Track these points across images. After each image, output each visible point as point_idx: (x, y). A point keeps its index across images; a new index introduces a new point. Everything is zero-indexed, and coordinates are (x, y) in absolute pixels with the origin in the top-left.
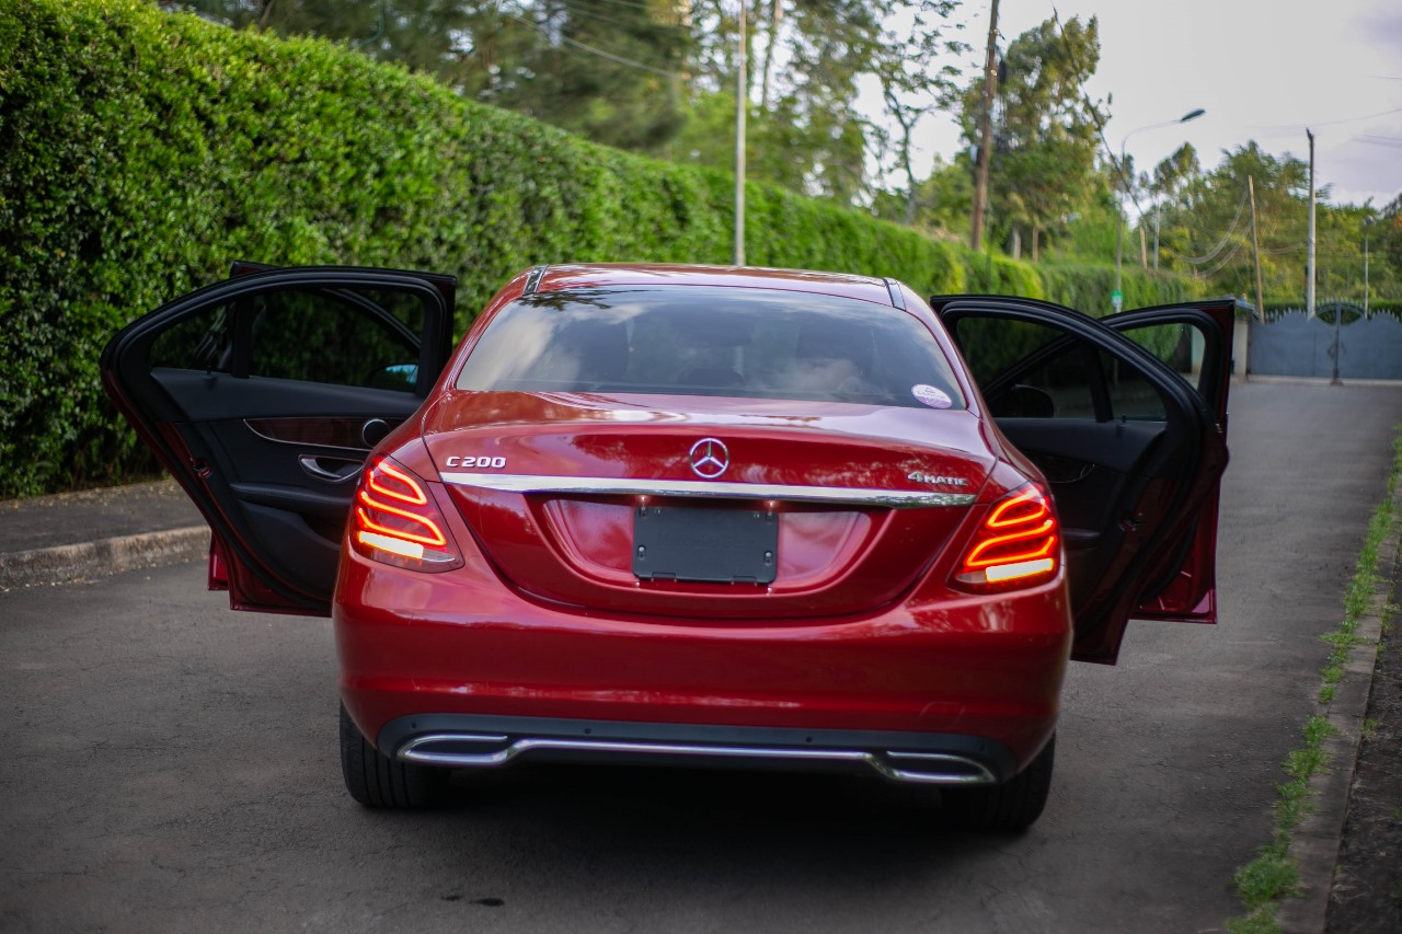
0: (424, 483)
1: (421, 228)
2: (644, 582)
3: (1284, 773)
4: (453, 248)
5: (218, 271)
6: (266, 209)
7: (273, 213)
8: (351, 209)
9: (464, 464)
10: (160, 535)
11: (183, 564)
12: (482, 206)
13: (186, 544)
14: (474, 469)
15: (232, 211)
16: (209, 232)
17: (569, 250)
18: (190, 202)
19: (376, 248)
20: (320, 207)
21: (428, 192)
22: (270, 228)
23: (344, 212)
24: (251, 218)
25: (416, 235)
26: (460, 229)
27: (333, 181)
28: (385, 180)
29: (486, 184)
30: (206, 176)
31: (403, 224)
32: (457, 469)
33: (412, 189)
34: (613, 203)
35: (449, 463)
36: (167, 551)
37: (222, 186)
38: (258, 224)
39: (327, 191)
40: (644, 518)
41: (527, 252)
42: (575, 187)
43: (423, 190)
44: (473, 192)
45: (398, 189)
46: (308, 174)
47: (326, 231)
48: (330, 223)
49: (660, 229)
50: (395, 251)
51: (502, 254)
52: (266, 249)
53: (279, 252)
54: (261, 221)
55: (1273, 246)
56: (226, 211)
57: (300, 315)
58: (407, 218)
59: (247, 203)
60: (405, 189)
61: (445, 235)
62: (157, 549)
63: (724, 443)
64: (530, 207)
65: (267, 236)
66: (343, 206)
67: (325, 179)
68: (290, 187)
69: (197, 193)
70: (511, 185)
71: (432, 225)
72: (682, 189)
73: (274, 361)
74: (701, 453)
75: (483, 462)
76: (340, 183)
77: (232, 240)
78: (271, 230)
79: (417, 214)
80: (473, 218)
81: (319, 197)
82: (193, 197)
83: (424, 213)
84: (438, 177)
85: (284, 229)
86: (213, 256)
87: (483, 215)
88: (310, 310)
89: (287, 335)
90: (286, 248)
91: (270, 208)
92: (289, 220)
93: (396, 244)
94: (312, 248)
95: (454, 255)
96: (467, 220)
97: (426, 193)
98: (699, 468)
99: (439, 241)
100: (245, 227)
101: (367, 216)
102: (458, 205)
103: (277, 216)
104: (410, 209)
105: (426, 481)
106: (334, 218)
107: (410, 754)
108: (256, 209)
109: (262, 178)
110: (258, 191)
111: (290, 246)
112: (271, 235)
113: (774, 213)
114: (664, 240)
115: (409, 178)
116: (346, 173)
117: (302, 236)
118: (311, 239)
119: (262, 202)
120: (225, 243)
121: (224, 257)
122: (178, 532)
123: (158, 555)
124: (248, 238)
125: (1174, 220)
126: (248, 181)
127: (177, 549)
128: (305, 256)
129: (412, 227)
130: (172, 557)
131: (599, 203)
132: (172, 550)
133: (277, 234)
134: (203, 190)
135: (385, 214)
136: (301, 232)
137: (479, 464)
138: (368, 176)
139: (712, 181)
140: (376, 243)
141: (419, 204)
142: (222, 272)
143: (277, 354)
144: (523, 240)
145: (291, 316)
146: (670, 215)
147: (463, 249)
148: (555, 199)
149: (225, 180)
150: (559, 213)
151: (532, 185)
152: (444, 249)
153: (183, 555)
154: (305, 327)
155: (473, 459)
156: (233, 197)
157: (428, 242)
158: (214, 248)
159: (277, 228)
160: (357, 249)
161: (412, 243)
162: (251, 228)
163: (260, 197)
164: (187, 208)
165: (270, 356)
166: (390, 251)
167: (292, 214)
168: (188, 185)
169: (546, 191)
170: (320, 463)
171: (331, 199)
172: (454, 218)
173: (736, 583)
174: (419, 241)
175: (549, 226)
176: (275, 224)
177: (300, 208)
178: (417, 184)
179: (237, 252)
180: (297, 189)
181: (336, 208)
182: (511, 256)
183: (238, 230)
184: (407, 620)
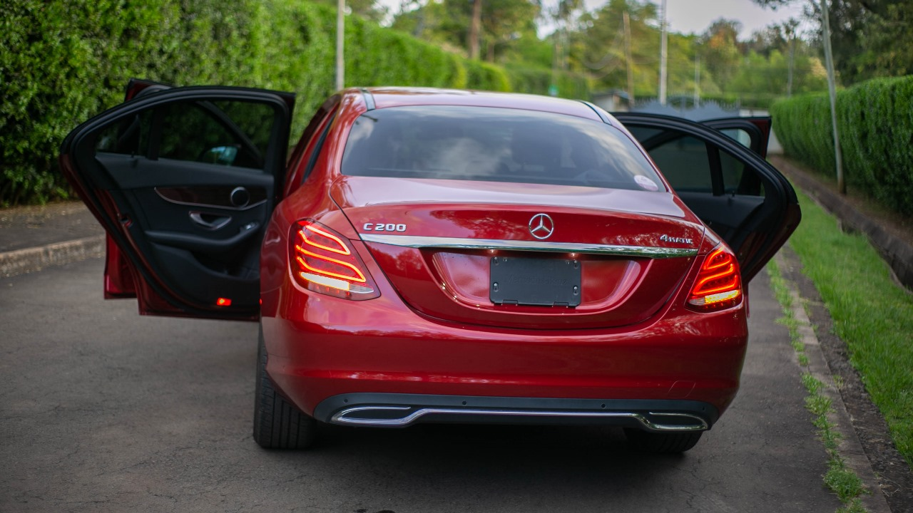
0: (349, 241)
1: (151, 43)
2: (497, 306)
3: (810, 412)
4: (171, 57)
5: (23, 71)
6: (55, 29)
7: (59, 32)
8: (108, 30)
9: (377, 228)
10: (11, 254)
11: (26, 274)
12: (189, 28)
13: (27, 260)
14: (384, 232)
15: (33, 30)
16: (18, 45)
17: (241, 58)
18: (8, 24)
19: (122, 57)
20: (88, 28)
21: (156, 19)
22: (56, 42)
23: (103, 32)
24: (45, 36)
25: (147, 48)
26: (175, 44)
27: (97, 10)
28: (129, 11)
29: (190, 14)
30: (17, 7)
31: (139, 40)
32: (372, 231)
33: (146, 16)
34: (265, 27)
35: (365, 227)
36: (15, 265)
37: (27, 13)
38: (49, 39)
39: (92, 17)
40: (497, 264)
41: (215, 59)
42: (245, 17)
43: (153, 17)
44: (182, 19)
45: (138, 16)
46: (80, 6)
47: (92, 44)
48: (94, 39)
49: (292, 45)
50: (133, 58)
51: (200, 61)
52: (54, 56)
53: (63, 58)
54: (51, 37)
55: (637, 57)
56: (30, 31)
57: (74, 101)
58: (143, 35)
59: (43, 25)
60: (142, 16)
61: (166, 47)
62: (9, 264)
63: (551, 216)
64: (218, 30)
65: (55, 48)
66: (103, 28)
67: (91, 9)
68: (69, 14)
69: (12, 18)
70: (206, 15)
71: (157, 41)
72: (306, 19)
73: (56, 131)
74: (536, 223)
75: (390, 227)
76: (101, 11)
77: (33, 50)
78: (57, 44)
79: (148, 33)
80: (183, 37)
81: (87, 22)
82: (10, 20)
83: (153, 33)
84: (162, 9)
85: (66, 43)
86: (20, 61)
87: (189, 34)
88: (80, 98)
89: (65, 113)
90: (67, 56)
91: (58, 29)
92: (68, 37)
93: (134, 54)
94: (83, 56)
95: (171, 61)
96: (179, 38)
97: (154, 19)
98: (535, 233)
99: (161, 52)
100: (42, 42)
101: (117, 35)
102: (173, 28)
103: (61, 35)
104: (145, 31)
105: (349, 239)
106: (97, 35)
107: (340, 419)
108: (49, 29)
109: (52, 9)
110: (50, 17)
111: (70, 55)
112: (57, 47)
113: (359, 34)
114: (296, 52)
115: (144, 9)
116: (104, 6)
117: (78, 48)
118: (83, 50)
119: (52, 24)
120: (29, 52)
121: (28, 62)
122: (21, 252)
123: (10, 268)
124: (44, 49)
125: (573, 39)
126: (43, 10)
127: (22, 264)
128: (79, 61)
129: (145, 42)
130: (19, 269)
131: (258, 28)
132: (18, 265)
133: (61, 46)
134: (16, 16)
135: (129, 34)
136: (76, 46)
137: (387, 228)
138: (118, 7)
139: (323, 13)
140: (123, 53)
141: (151, 27)
142: (25, 72)
143: (58, 127)
144: (213, 51)
145: (68, 101)
146: (299, 35)
147: (177, 58)
148: (233, 24)
149: (29, 9)
150: (235, 34)
151: (218, 15)
152: (164, 58)
153: (25, 268)
154: (76, 109)
155: (383, 225)
156: (34, 20)
157: (154, 54)
158: (22, 55)
159: (61, 42)
160: (111, 57)
161: (145, 53)
162: (45, 42)
163: (51, 21)
164: (5, 28)
165: (54, 128)
166: (131, 58)
167: (70, 33)
168: (6, 13)
169: (227, 19)
170: (203, 217)
171: (95, 23)
172: (170, 36)
173: (555, 306)
174: (149, 52)
175: (229, 42)
176: (60, 40)
177: (75, 28)
178: (149, 13)
179: (35, 58)
180: (73, 16)
181: (98, 29)
182: (206, 62)
183: (36, 43)
184: (326, 330)
